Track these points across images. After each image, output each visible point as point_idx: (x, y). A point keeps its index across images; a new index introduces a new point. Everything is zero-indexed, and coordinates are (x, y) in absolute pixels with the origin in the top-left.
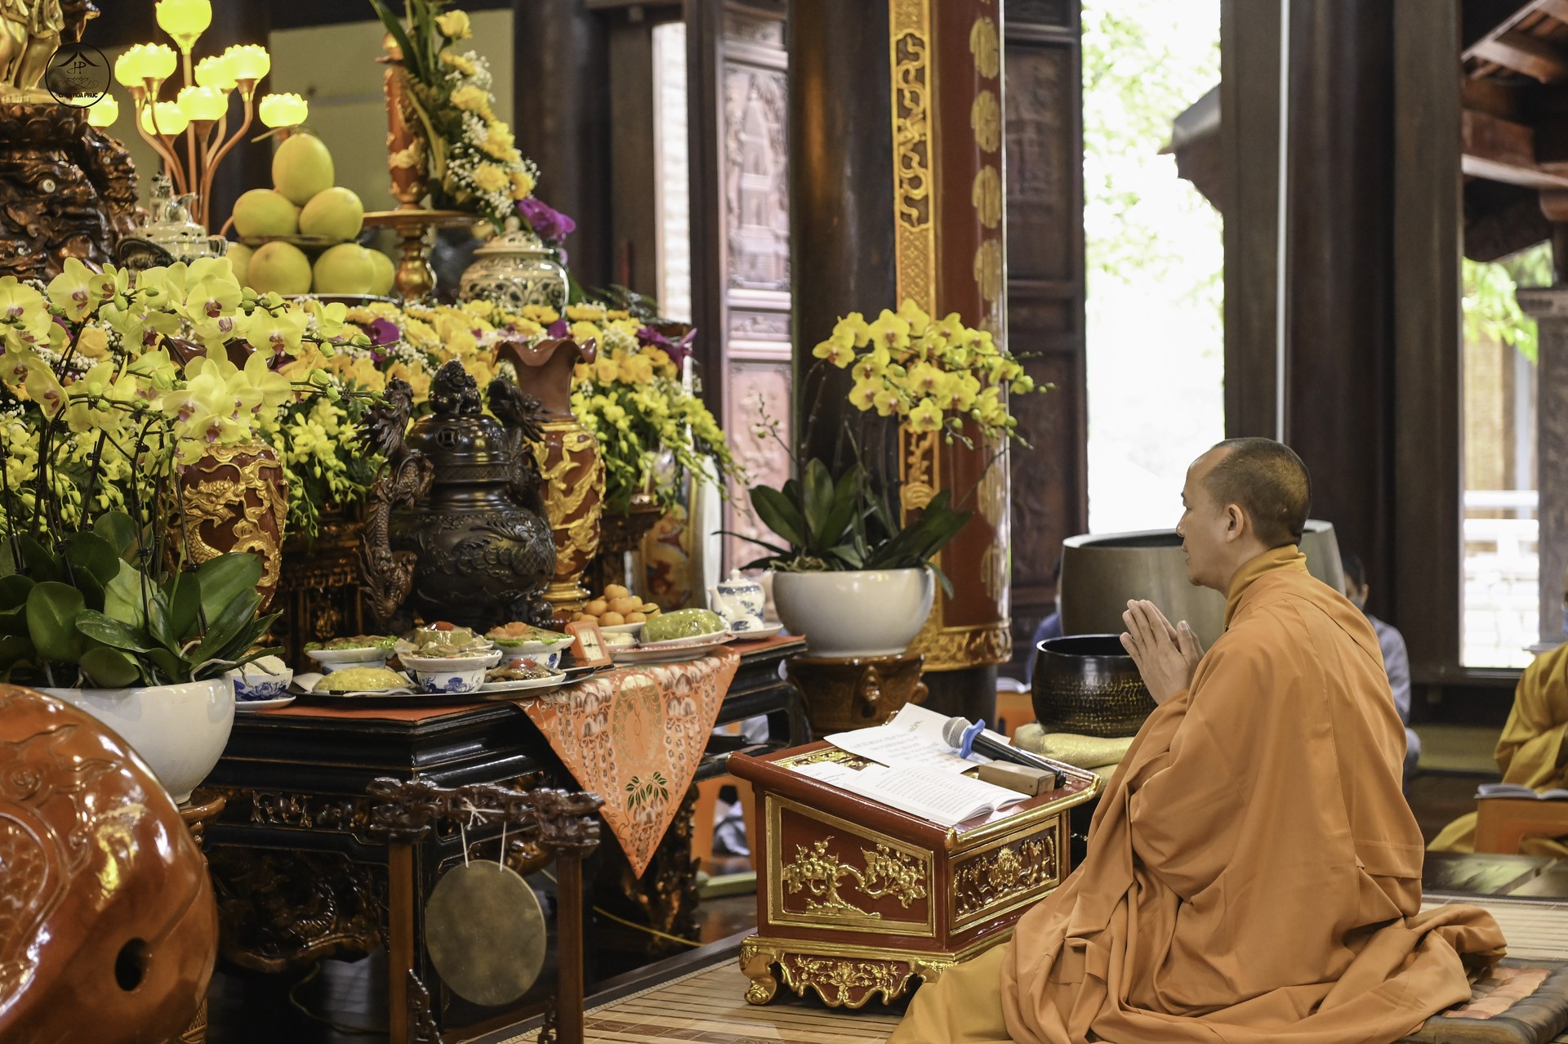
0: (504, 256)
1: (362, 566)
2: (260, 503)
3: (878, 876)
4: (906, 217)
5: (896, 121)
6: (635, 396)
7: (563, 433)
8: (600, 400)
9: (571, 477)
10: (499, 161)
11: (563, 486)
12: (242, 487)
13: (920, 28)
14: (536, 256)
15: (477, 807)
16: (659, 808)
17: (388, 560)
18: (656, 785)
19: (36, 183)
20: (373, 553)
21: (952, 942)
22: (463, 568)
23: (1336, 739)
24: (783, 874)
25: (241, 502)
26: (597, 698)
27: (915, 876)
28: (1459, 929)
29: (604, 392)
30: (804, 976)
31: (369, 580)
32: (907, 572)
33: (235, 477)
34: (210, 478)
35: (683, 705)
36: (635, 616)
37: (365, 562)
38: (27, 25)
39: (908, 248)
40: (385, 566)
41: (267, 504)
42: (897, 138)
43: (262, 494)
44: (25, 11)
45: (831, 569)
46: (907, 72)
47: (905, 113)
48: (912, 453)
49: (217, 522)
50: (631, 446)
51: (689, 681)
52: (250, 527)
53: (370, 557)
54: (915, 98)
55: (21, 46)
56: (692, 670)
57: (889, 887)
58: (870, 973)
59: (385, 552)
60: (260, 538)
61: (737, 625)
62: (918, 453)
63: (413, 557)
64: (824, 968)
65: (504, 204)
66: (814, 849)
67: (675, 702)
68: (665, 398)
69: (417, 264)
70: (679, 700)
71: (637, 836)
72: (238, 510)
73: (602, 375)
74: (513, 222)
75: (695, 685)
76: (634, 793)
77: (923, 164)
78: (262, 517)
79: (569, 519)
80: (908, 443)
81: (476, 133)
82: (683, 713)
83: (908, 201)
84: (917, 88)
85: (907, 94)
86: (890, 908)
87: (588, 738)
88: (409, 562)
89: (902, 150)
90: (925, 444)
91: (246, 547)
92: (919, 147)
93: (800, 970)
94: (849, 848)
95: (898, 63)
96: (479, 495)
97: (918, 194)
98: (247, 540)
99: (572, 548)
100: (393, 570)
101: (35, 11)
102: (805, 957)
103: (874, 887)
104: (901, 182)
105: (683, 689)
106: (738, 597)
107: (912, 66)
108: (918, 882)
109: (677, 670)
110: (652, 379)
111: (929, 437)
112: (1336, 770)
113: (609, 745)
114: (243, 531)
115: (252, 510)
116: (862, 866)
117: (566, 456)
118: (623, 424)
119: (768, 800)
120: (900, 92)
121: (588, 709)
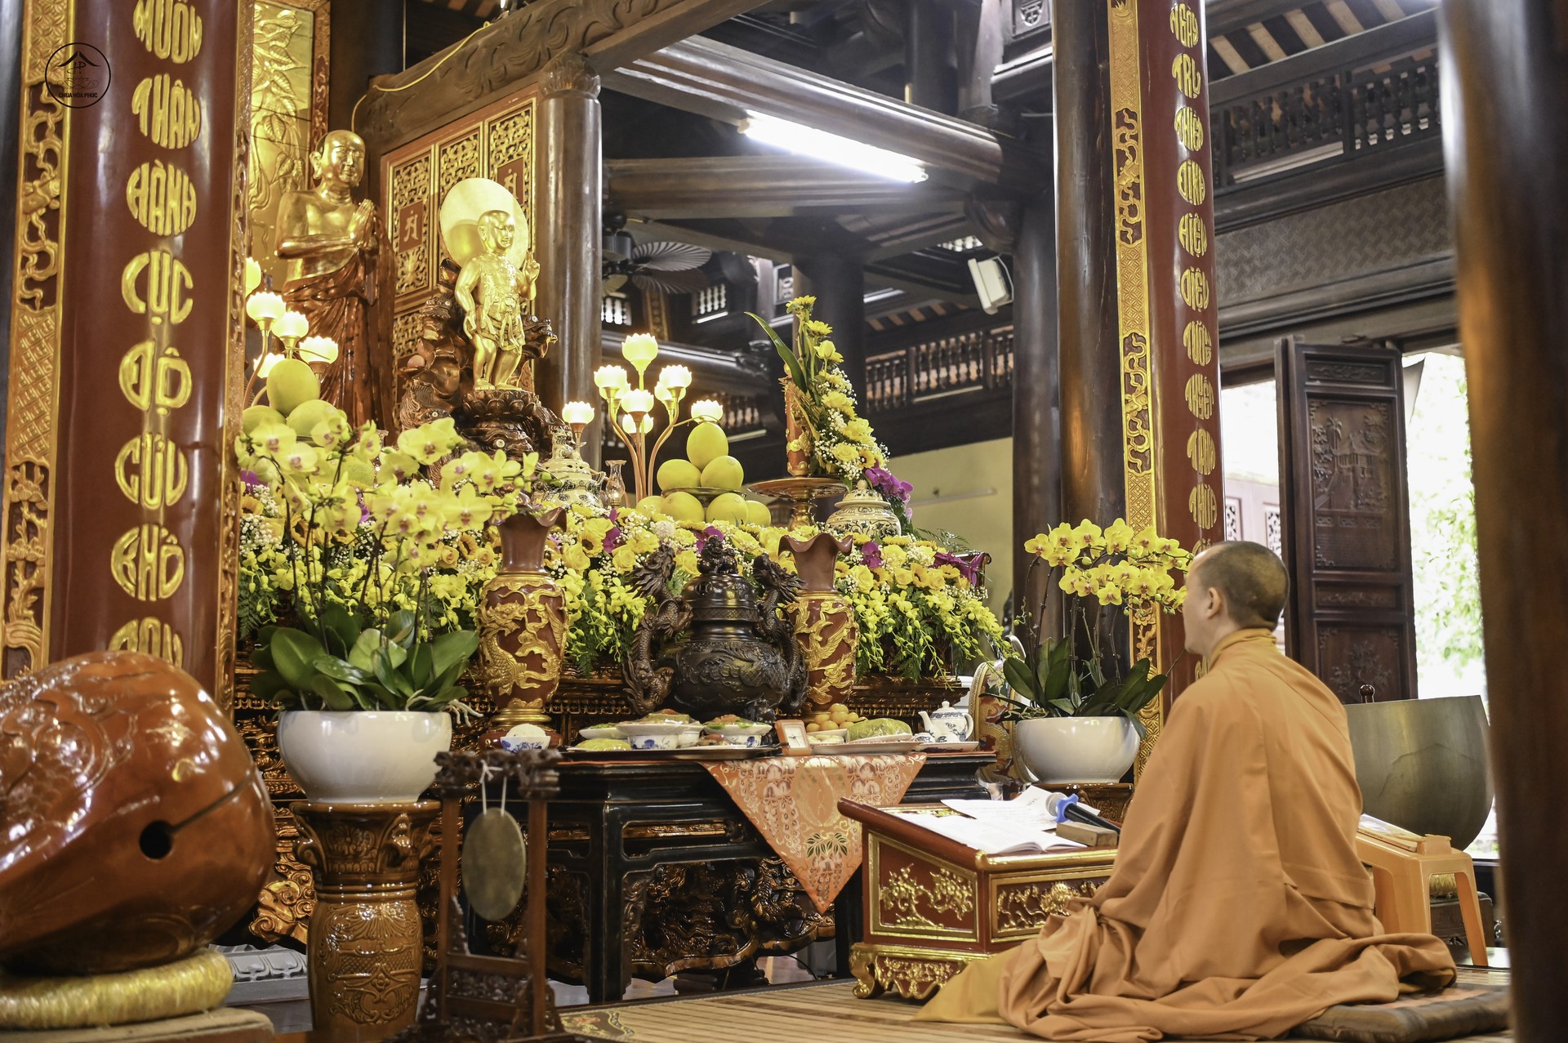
0: (851, 505)
1: (625, 673)
2: (539, 620)
3: (942, 895)
4: (1132, 465)
5: (1123, 397)
6: (927, 597)
7: (823, 600)
8: (894, 597)
9: (826, 632)
10: (853, 442)
11: (820, 639)
12: (526, 607)
13: (1142, 329)
14: (877, 506)
15: (489, 765)
16: (839, 861)
17: (647, 671)
18: (836, 842)
19: (492, 442)
20: (635, 665)
21: (987, 945)
22: (705, 680)
23: (1270, 777)
24: (881, 894)
25: (524, 619)
26: (780, 770)
27: (966, 894)
28: (1404, 948)
29: (899, 591)
30: (889, 974)
31: (630, 683)
32: (1111, 719)
33: (522, 601)
34: (504, 601)
35: (867, 786)
36: (846, 724)
37: (627, 669)
38: (496, 341)
39: (1134, 488)
40: (643, 674)
41: (544, 621)
42: (1125, 409)
43: (541, 614)
44: (494, 332)
45: (1050, 716)
46: (1132, 361)
47: (1131, 390)
48: (1140, 640)
49: (507, 632)
50: (915, 629)
51: (872, 769)
52: (531, 637)
53: (631, 668)
54: (1139, 378)
55: (491, 355)
56: (876, 761)
57: (949, 903)
58: (931, 970)
59: (645, 664)
60: (539, 645)
61: (942, 738)
62: (1144, 640)
63: (671, 671)
64: (902, 967)
65: (854, 470)
66: (901, 874)
67: (859, 784)
68: (952, 601)
69: (804, 517)
70: (863, 783)
71: (816, 878)
72: (521, 623)
73: (899, 580)
74: (862, 484)
75: (878, 772)
76: (814, 846)
77: (1145, 427)
78: (540, 630)
79: (825, 662)
80: (1136, 633)
81: (838, 423)
82: (866, 792)
83: (1134, 453)
84: (1141, 371)
85: (1133, 377)
86: (948, 919)
87: (770, 799)
88: (667, 674)
89: (1129, 417)
90: (1149, 634)
91: (527, 651)
92: (1142, 414)
93: (887, 970)
94: (923, 873)
95: (1125, 355)
96: (730, 629)
97: (1141, 449)
98: (528, 646)
99: (828, 684)
100: (651, 679)
101: (502, 332)
102: (892, 958)
103: (939, 903)
104: (1129, 440)
105: (867, 774)
106: (945, 720)
107: (1135, 356)
108: (969, 898)
109: (862, 760)
110: (944, 586)
111: (1153, 629)
112: (1268, 801)
113: (792, 807)
114: (526, 639)
115: (532, 624)
116: (931, 885)
117: (822, 615)
118: (912, 613)
119: (870, 837)
120: (1127, 375)
121: (771, 776)
